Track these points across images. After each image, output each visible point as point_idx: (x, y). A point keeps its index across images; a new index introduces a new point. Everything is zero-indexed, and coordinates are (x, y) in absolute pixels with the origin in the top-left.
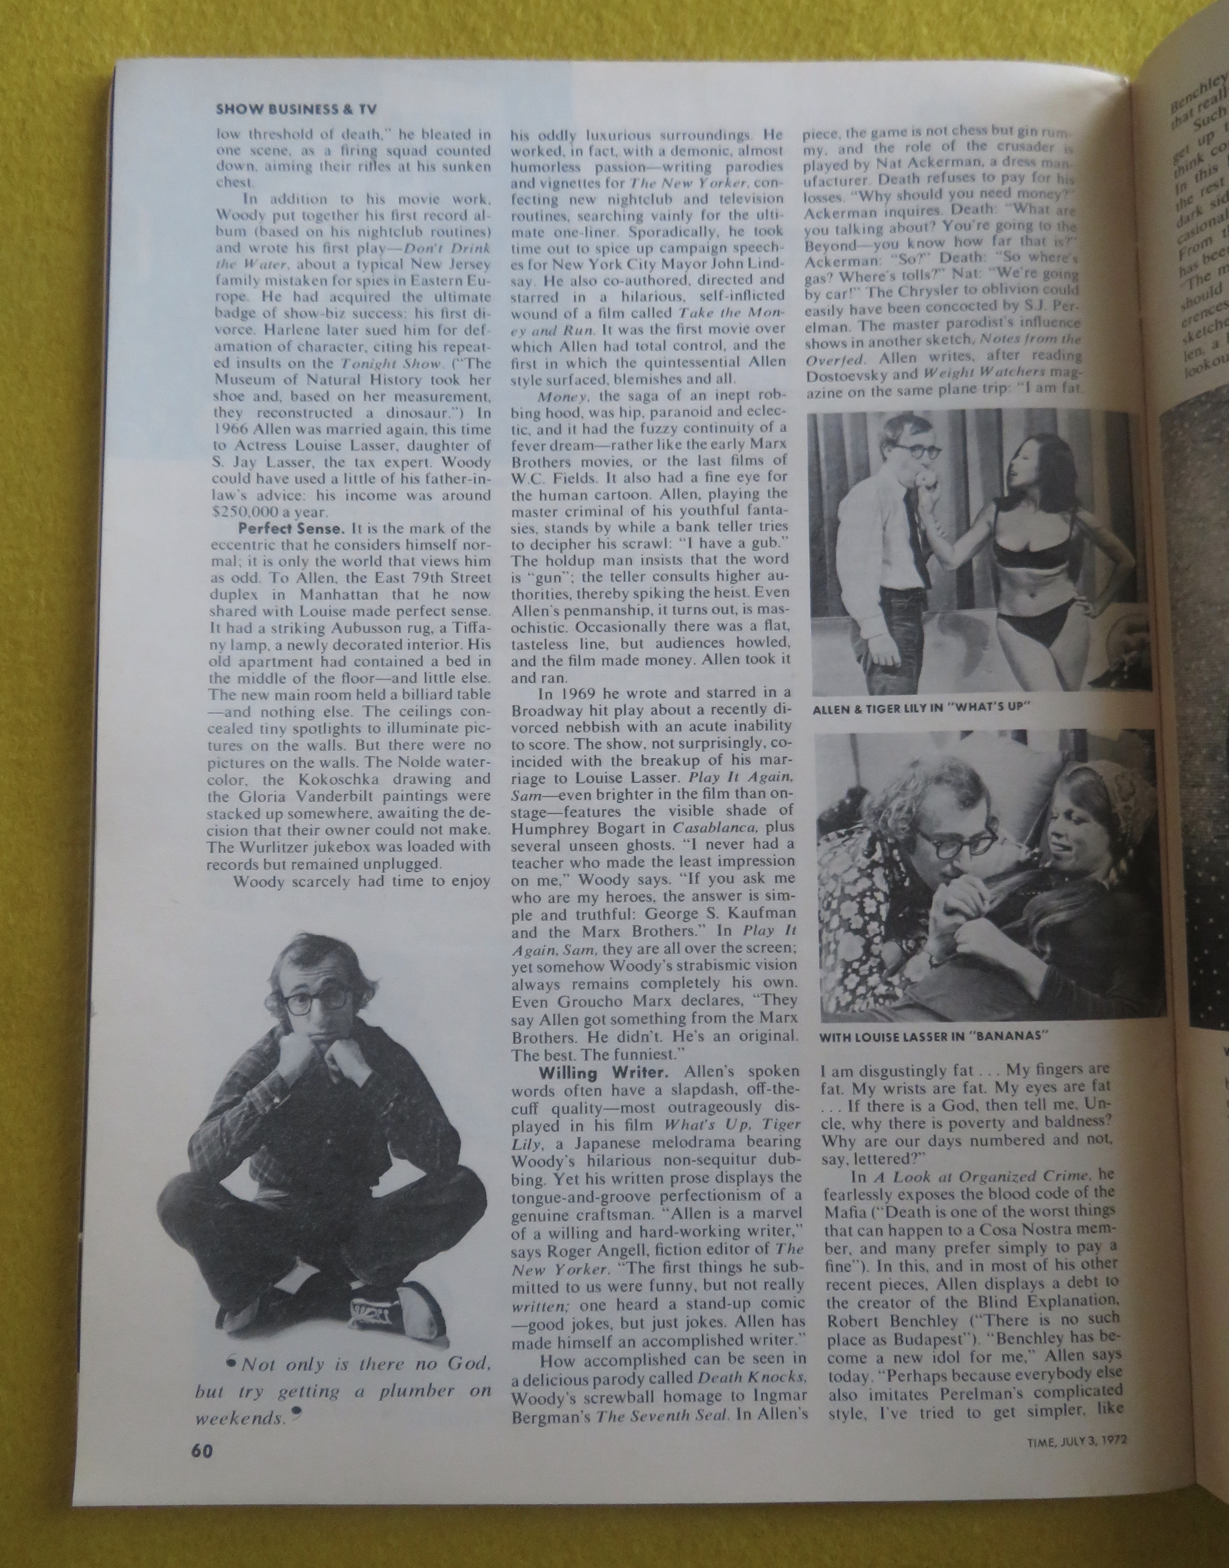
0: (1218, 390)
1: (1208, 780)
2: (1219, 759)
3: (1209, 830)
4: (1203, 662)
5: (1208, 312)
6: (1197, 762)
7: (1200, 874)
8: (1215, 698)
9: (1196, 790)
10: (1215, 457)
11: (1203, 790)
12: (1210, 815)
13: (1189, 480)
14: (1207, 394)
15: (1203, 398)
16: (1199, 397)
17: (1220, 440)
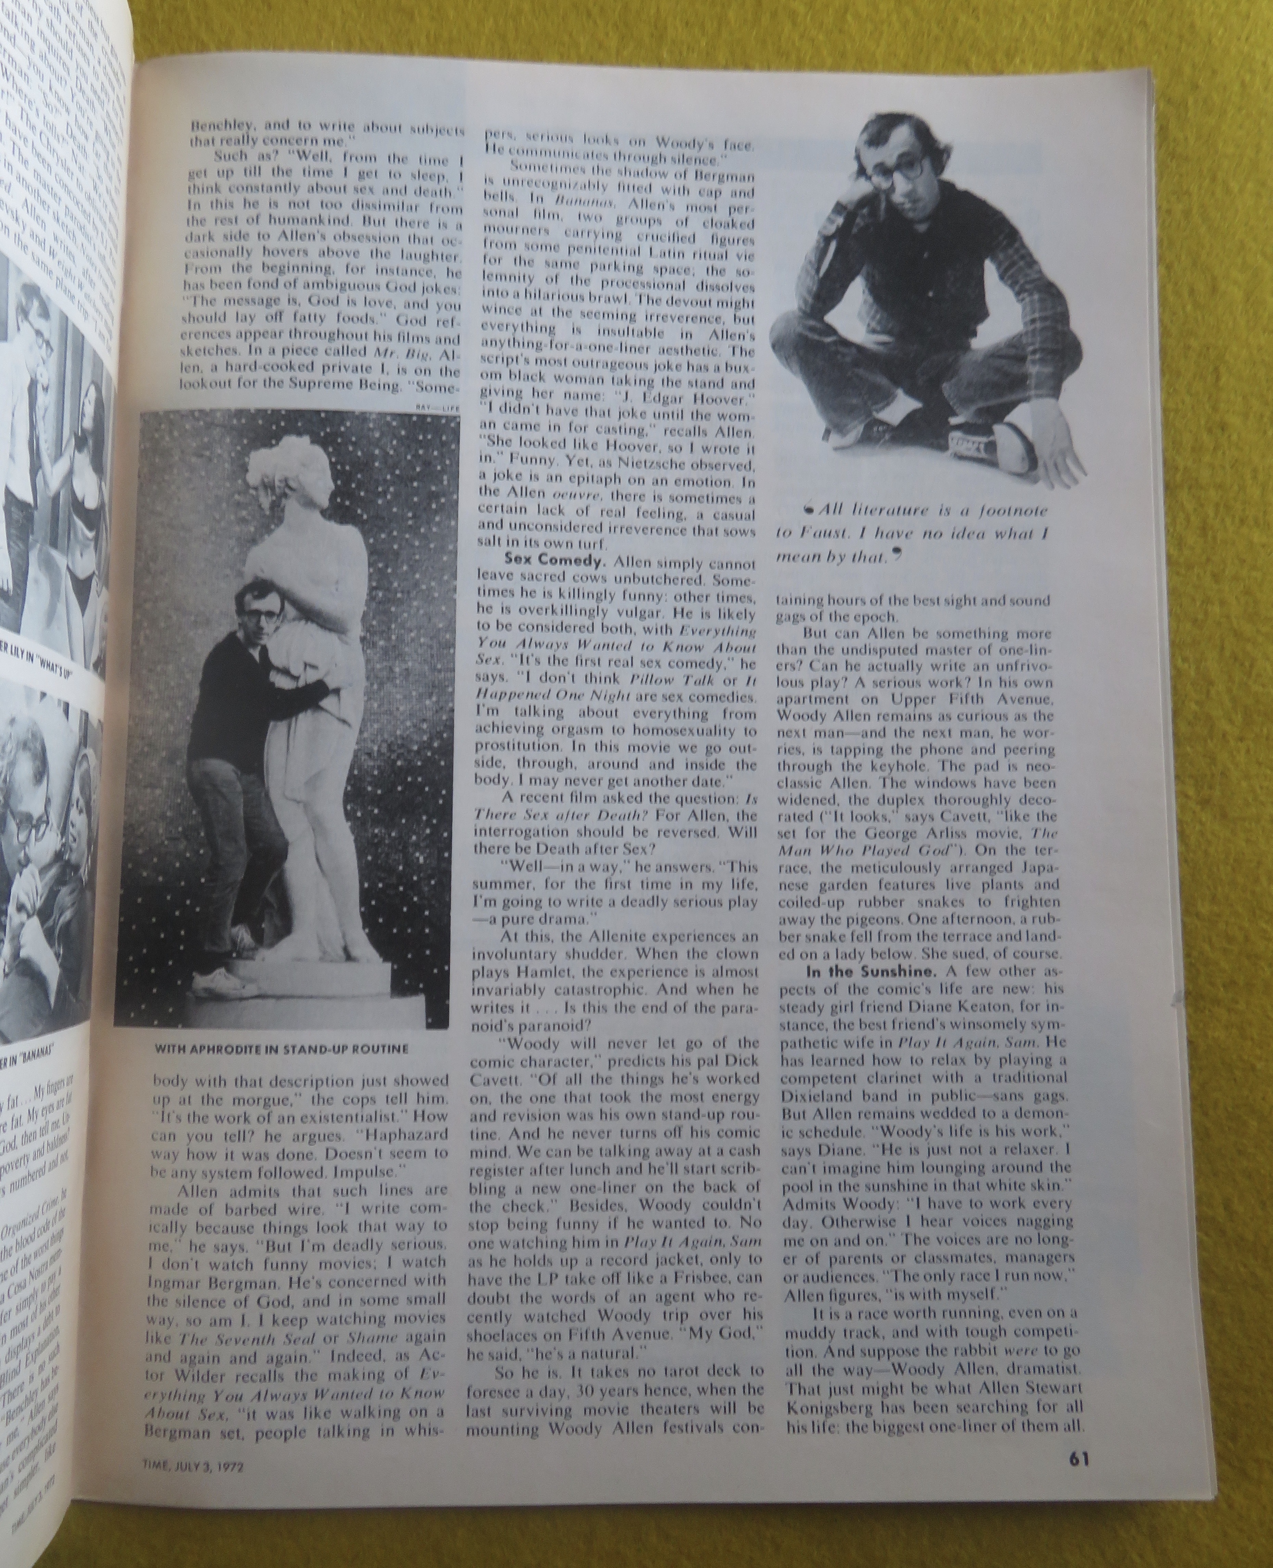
0: (213, 411)
1: (165, 783)
2: (179, 763)
3: (161, 831)
4: (170, 667)
5: (210, 335)
6: (154, 764)
7: (145, 874)
8: (180, 704)
9: (149, 790)
10: (203, 473)
11: (158, 792)
12: (163, 816)
13: (173, 487)
14: (201, 411)
15: (197, 414)
16: (192, 412)
17: (210, 460)
